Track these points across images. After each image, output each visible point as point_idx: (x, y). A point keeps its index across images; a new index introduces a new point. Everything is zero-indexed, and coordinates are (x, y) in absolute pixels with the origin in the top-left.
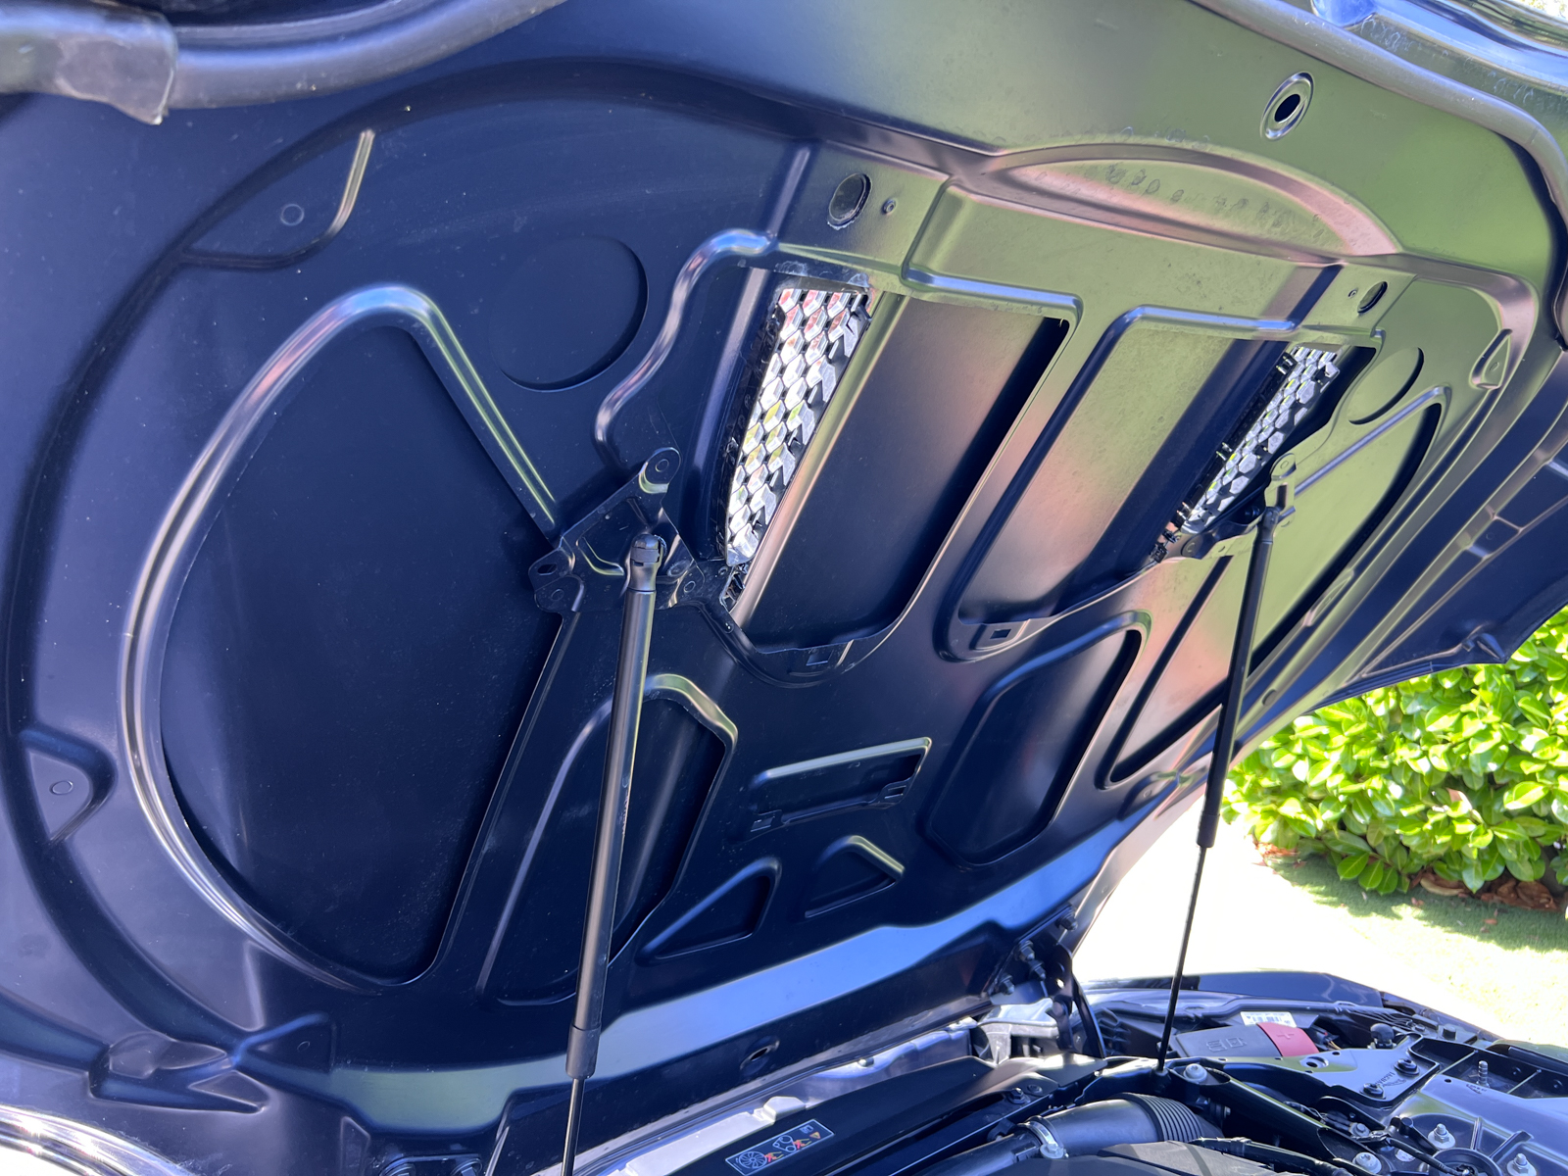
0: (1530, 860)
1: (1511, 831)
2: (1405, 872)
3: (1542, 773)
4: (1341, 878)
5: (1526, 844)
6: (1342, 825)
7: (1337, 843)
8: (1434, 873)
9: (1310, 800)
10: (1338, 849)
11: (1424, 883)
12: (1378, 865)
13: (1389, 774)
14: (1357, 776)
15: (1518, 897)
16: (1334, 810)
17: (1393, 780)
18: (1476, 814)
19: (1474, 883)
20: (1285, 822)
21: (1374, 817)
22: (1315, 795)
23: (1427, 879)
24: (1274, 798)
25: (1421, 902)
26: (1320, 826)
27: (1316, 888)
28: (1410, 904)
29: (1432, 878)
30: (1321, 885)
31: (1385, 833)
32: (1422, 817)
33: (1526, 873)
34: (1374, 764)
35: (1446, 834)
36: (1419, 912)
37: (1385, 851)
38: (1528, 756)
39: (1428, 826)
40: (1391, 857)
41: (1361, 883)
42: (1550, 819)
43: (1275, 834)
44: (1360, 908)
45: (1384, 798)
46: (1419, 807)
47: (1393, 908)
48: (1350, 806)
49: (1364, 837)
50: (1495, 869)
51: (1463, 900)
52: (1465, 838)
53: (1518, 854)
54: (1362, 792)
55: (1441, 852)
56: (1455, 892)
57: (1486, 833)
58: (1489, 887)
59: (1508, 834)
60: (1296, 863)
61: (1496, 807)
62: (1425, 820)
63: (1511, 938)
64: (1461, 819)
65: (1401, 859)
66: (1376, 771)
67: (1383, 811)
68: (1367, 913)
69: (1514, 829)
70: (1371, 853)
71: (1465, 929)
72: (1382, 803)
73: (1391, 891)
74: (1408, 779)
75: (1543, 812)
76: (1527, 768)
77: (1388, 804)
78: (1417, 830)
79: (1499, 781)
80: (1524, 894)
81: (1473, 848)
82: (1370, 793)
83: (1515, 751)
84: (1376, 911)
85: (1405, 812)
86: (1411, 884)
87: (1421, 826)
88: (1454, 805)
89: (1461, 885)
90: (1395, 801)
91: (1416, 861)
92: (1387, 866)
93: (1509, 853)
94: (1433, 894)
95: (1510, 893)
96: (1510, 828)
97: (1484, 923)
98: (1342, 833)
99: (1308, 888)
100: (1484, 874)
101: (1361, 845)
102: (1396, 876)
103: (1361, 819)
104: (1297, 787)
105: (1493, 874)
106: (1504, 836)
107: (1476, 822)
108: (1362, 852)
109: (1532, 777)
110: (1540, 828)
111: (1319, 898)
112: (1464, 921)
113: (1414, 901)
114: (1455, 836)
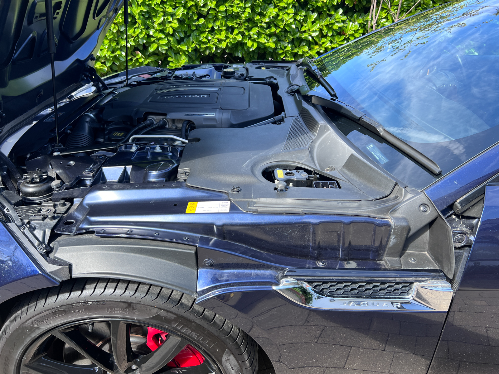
1: (151, 59)
3: (156, 40)
13: (121, 49)
16: (110, 63)
21: (120, 62)
42: (159, 53)
46: (130, 57)
48: (113, 61)
54: (115, 56)
57: (146, 60)
61: (147, 53)
62: (133, 60)
64: (140, 58)
66: (118, 49)
67: (122, 60)
75: (157, 51)
76: (152, 39)
78: (131, 63)
82: (118, 56)
88: (138, 55)
90: (124, 57)
107: (143, 58)
109: (154, 42)
114: (140, 63)
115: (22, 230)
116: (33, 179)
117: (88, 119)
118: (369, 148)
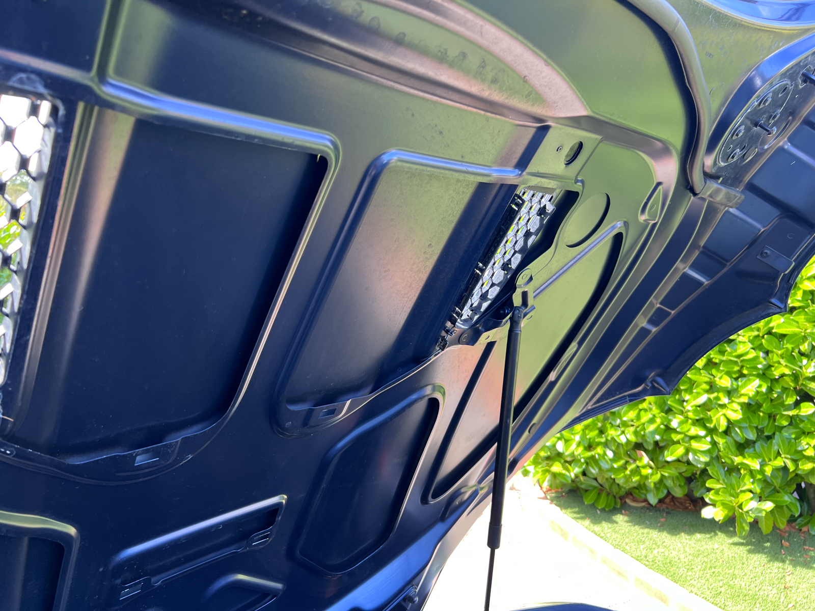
0: (680, 485)
1: (669, 471)
2: (617, 496)
3: (683, 439)
4: (586, 503)
5: (677, 477)
6: (584, 474)
7: (582, 483)
8: (632, 495)
9: (566, 462)
10: (583, 486)
11: (628, 501)
12: (604, 494)
13: (606, 445)
14: (590, 447)
15: (675, 504)
16: (580, 467)
17: (608, 448)
18: (651, 463)
19: (653, 500)
20: (555, 475)
21: (600, 469)
22: (569, 459)
23: (629, 498)
24: (548, 462)
25: (627, 512)
26: (573, 476)
27: (574, 510)
28: (622, 514)
29: (631, 497)
30: (576, 508)
31: (606, 476)
32: (624, 467)
33: (679, 493)
34: (598, 440)
35: (637, 476)
36: (626, 518)
37: (607, 486)
38: (674, 430)
39: (628, 472)
40: (610, 488)
41: (596, 505)
42: (689, 463)
43: (550, 482)
44: (596, 520)
45: (604, 458)
46: (622, 462)
47: (613, 517)
48: (587, 463)
49: (596, 479)
50: (663, 492)
51: (648, 509)
52: (646, 477)
53: (674, 482)
54: (593, 457)
55: (635, 485)
56: (643, 504)
57: (657, 473)
58: (661, 501)
59: (668, 473)
60: (562, 496)
61: (661, 458)
62: (626, 469)
63: (674, 530)
64: (644, 467)
65: (615, 489)
66: (599, 444)
67: (605, 466)
68: (600, 522)
70: (600, 487)
71: (650, 526)
72: (604, 461)
73: (612, 508)
74: (616, 447)
75: (685, 459)
76: (675, 437)
77: (607, 462)
78: (622, 474)
79: (661, 444)
80: (678, 502)
81: (651, 482)
82: (597, 456)
83: (668, 429)
84: (605, 520)
85: (615, 466)
86: (621, 503)
87: (624, 473)
88: (640, 459)
89: (646, 500)
90: (610, 460)
91: (623, 490)
92: (608, 494)
93: (669, 483)
95: (670, 502)
96: (668, 469)
97: (659, 521)
98: (585, 477)
99: (569, 510)
100: (657, 495)
101: (595, 483)
102: (613, 499)
103: (594, 471)
104: (559, 455)
105: (662, 495)
106: (666, 474)
107: (651, 468)
108: (595, 488)
109: (678, 442)
110: (683, 468)
111: (575, 515)
112: (649, 521)
113: (623, 512)
114: (641, 476)
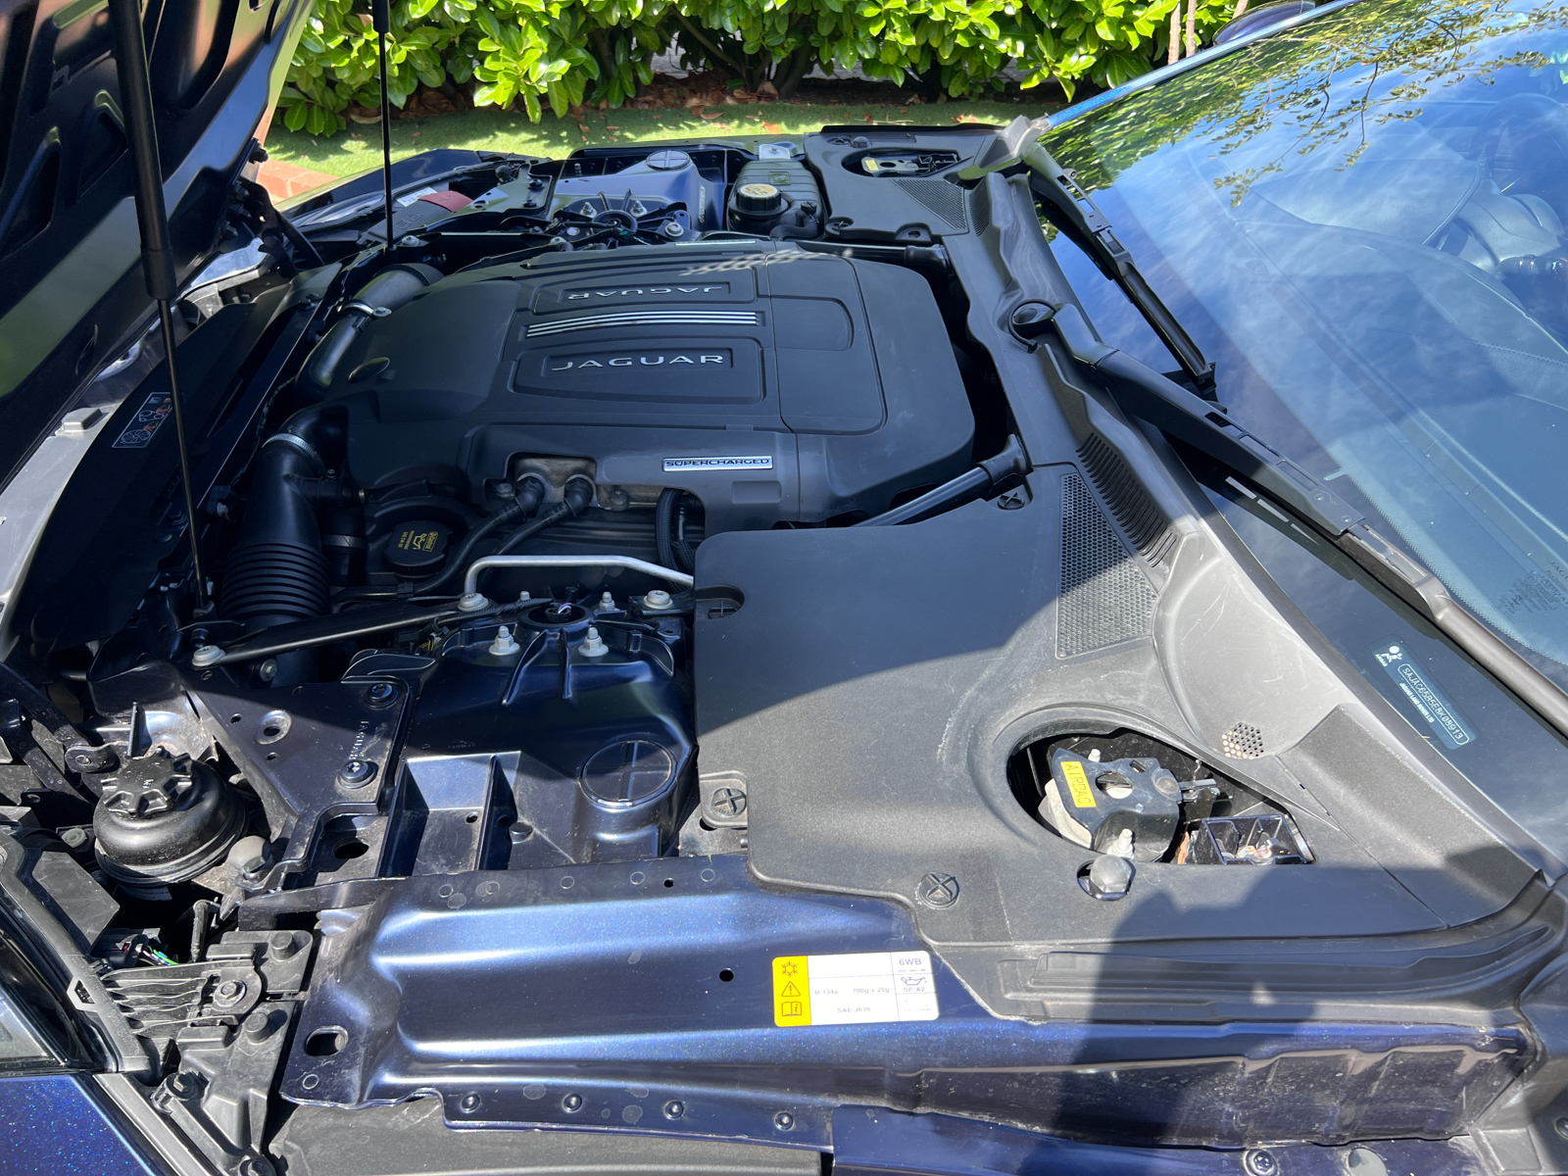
0: (434, 67)
1: (417, 42)
2: (337, 111)
4: (292, 131)
5: (429, 52)
8: (359, 105)
11: (353, 117)
17: (313, 16)
19: (399, 101)
21: (306, 59)
23: (354, 113)
25: (360, 135)
28: (352, 139)
29: (358, 110)
31: (314, 75)
39: (355, 54)
41: (309, 131)
44: (317, 156)
47: (342, 146)
53: (426, 63)
55: (366, 80)
57: (401, 48)
58: (410, 100)
59: (416, 46)
61: (403, 20)
62: (350, 48)
67: (317, 49)
69: (419, 40)
71: (402, 147)
73: (334, 132)
78: (347, 61)
80: (428, 104)
85: (332, 45)
86: (346, 121)
88: (367, 29)
91: (348, 93)
92: (323, 109)
94: (364, 124)
95: (418, 107)
97: (412, 137)
102: (332, 116)
106: (414, 49)
107: (390, 41)
108: (299, 101)
111: (279, 156)
113: (353, 135)
115: (157, 1106)
116: (143, 802)
117: (287, 465)
118: (1385, 658)
